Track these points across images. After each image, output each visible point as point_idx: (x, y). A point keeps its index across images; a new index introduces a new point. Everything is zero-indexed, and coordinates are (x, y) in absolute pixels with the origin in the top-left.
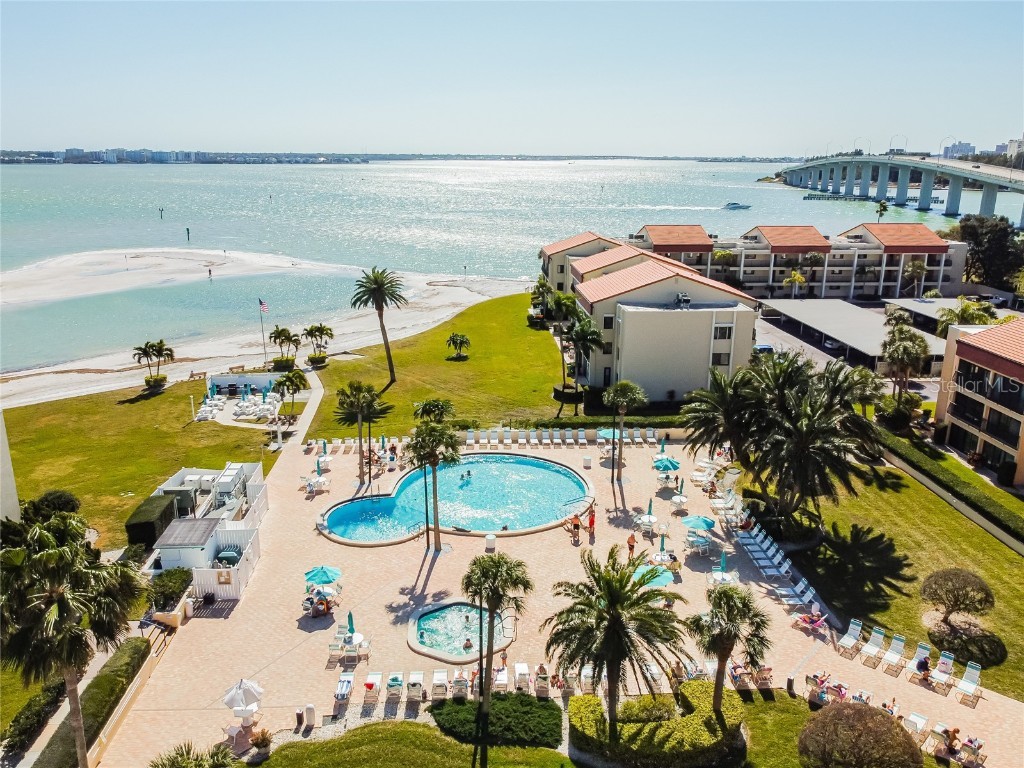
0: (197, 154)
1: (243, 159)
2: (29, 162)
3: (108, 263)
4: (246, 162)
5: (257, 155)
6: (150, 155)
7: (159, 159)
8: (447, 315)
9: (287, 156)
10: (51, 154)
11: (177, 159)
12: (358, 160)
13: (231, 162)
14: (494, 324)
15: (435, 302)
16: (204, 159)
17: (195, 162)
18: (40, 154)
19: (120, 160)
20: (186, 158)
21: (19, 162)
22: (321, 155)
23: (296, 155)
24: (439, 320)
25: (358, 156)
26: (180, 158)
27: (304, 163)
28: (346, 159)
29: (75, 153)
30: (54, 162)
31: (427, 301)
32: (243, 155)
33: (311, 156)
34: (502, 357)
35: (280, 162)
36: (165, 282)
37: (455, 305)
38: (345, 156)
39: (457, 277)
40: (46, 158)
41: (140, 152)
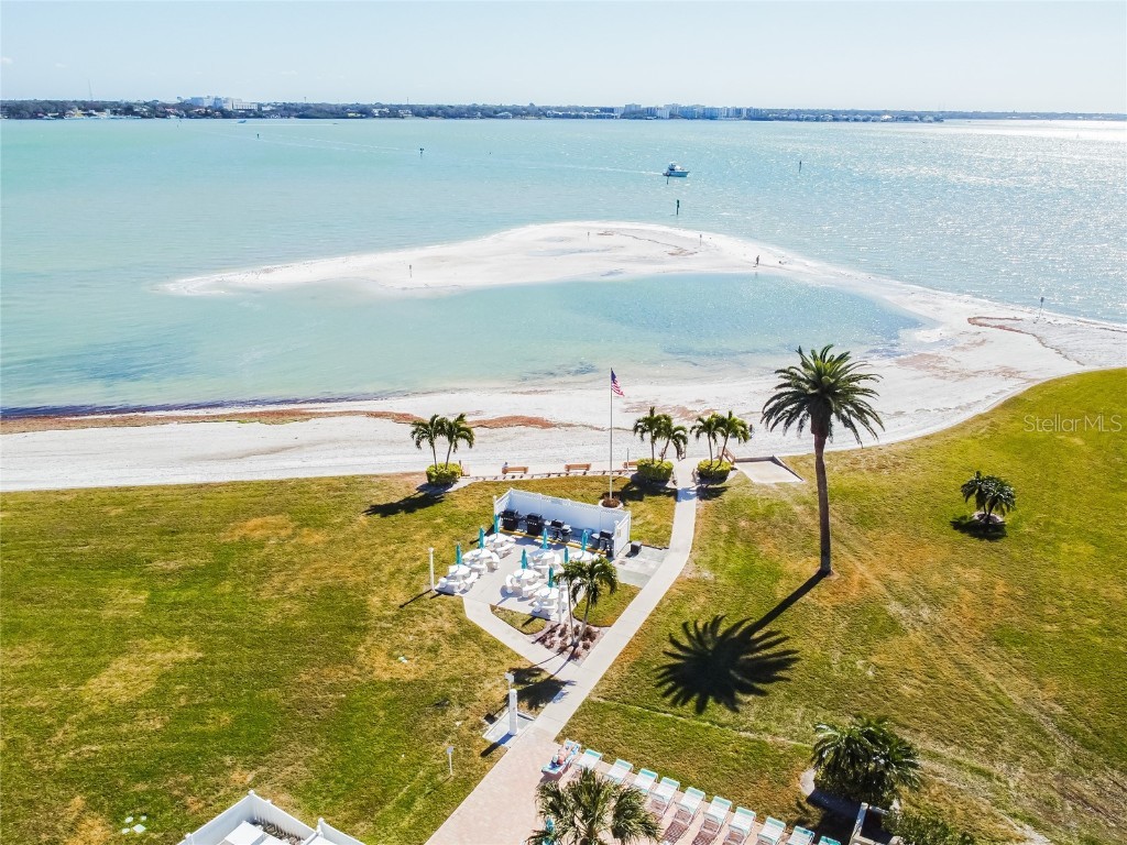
0: (749, 110)
2: (590, 117)
3: (569, 239)
4: (800, 119)
5: (813, 112)
7: (710, 115)
8: (985, 396)
9: (846, 113)
10: (612, 110)
11: (727, 116)
12: (931, 118)
13: (783, 119)
14: (1078, 441)
15: (973, 360)
16: (757, 116)
17: (745, 119)
18: (603, 110)
19: (672, 116)
20: (738, 114)
21: (582, 117)
22: (886, 112)
23: (856, 113)
24: (969, 406)
25: (930, 114)
26: (731, 114)
27: (864, 121)
28: (917, 118)
29: (633, 109)
30: (612, 117)
31: (957, 355)
32: (798, 112)
33: (873, 114)
34: (1085, 549)
35: (835, 120)
36: (611, 273)
37: (1009, 373)
38: (915, 114)
39: (1025, 314)
40: (606, 113)
41: (692, 108)
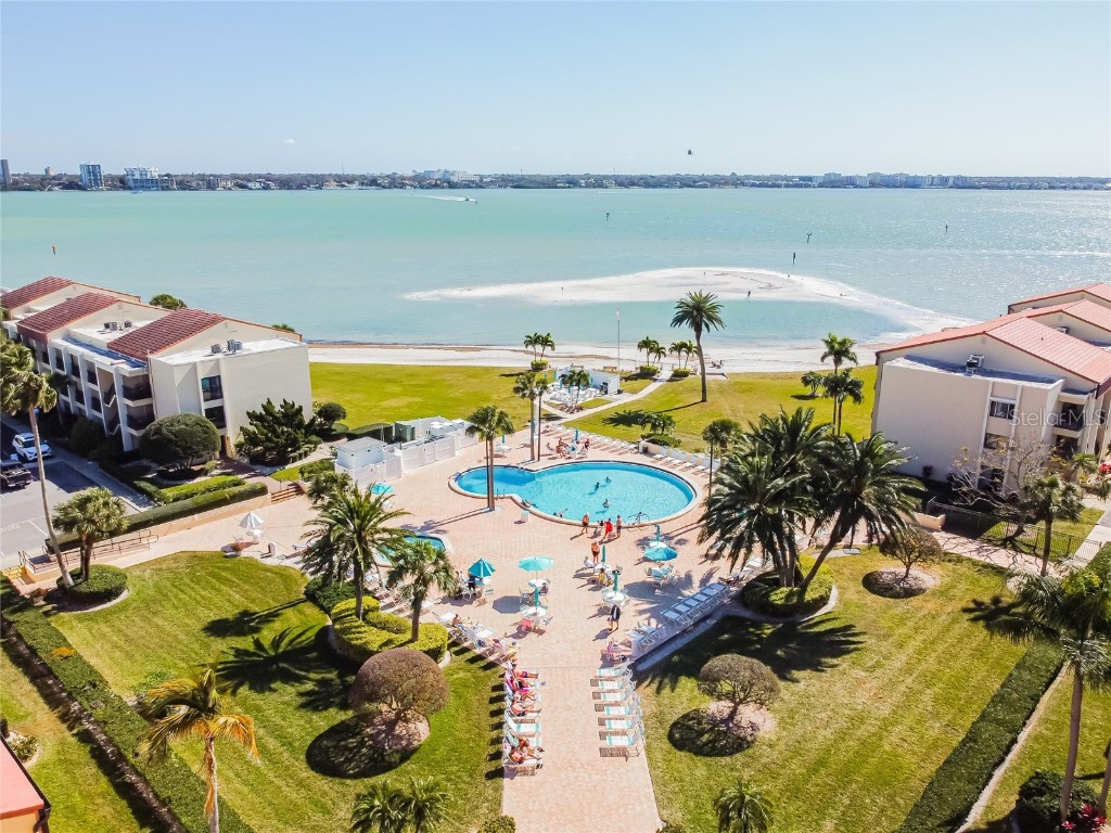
1: (1006, 184)
2: (787, 186)
4: (1009, 188)
6: (904, 180)
7: (912, 183)
10: (810, 179)
11: (932, 184)
17: (951, 187)
18: (802, 178)
20: (944, 182)
21: (779, 186)
29: (833, 178)
40: (805, 182)
